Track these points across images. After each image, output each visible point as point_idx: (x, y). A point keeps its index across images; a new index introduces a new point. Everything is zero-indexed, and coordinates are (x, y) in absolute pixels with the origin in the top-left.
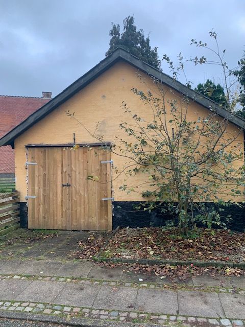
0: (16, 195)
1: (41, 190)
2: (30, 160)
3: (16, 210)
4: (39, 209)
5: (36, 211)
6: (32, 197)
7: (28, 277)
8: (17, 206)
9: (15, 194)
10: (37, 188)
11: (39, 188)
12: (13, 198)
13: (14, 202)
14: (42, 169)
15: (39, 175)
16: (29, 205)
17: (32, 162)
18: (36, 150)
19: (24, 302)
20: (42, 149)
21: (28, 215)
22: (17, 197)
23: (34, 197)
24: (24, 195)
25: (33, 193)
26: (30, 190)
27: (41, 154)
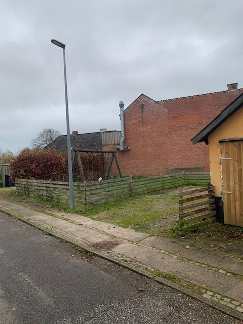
0: (212, 189)
1: (237, 186)
2: (224, 155)
3: (213, 204)
4: (235, 205)
5: (232, 207)
6: (228, 192)
7: (234, 274)
8: (213, 200)
9: (210, 189)
10: (232, 183)
11: (235, 184)
12: (209, 192)
13: (210, 196)
14: (237, 164)
15: (234, 170)
16: (225, 200)
17: (226, 157)
18: (230, 144)
19: (235, 300)
20: (236, 143)
21: (224, 210)
22: (212, 191)
23: (230, 192)
24: (219, 190)
25: (228, 188)
26: (225, 186)
27: (236, 149)
